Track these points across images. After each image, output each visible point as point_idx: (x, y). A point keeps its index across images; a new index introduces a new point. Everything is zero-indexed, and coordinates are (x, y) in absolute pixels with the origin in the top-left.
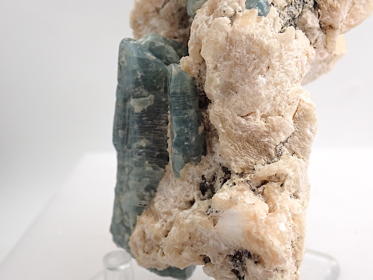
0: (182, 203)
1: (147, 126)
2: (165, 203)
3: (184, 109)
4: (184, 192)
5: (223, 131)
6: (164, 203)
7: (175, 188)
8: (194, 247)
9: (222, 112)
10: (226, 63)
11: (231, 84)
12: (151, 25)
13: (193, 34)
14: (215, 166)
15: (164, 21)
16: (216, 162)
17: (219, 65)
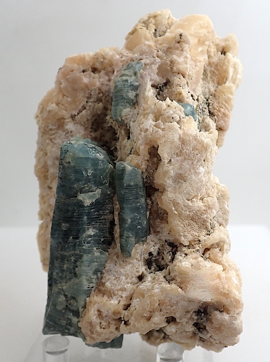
0: (133, 279)
1: (94, 217)
2: (117, 281)
3: (137, 198)
4: (134, 269)
5: (176, 213)
6: (115, 281)
7: (125, 267)
8: (162, 312)
9: (174, 198)
10: (178, 158)
11: (181, 175)
12: (67, 129)
13: (142, 136)
14: (160, 243)
15: (79, 126)
16: (161, 240)
17: (172, 160)
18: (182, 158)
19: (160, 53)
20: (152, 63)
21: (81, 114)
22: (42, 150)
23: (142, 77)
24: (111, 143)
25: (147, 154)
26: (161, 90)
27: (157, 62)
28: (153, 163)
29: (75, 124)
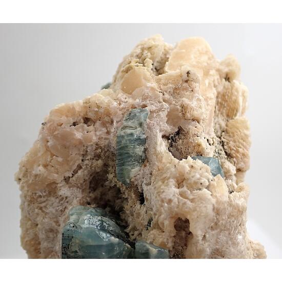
10: (213, 232)
11: (217, 250)
12: (61, 196)
13: (166, 209)
15: (75, 189)
17: (207, 236)
18: (219, 230)
19: (167, 96)
20: (160, 110)
21: (76, 175)
22: (30, 220)
23: (149, 128)
24: (115, 201)
25: (173, 229)
26: (173, 141)
27: (165, 109)
28: (181, 238)
29: (70, 187)
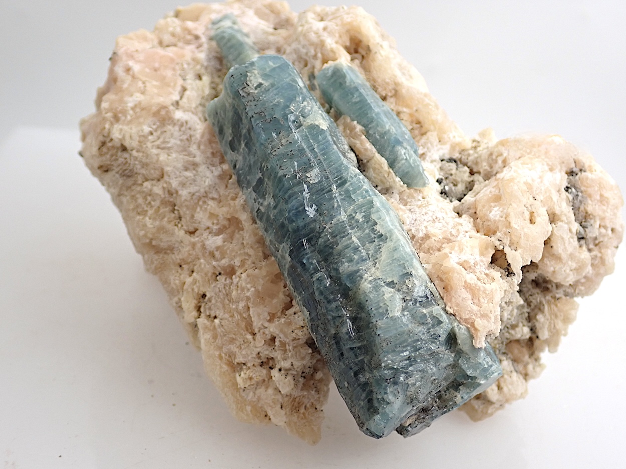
12: (178, 121)
14: (435, 166)
16: (435, 161)
21: (185, 97)
